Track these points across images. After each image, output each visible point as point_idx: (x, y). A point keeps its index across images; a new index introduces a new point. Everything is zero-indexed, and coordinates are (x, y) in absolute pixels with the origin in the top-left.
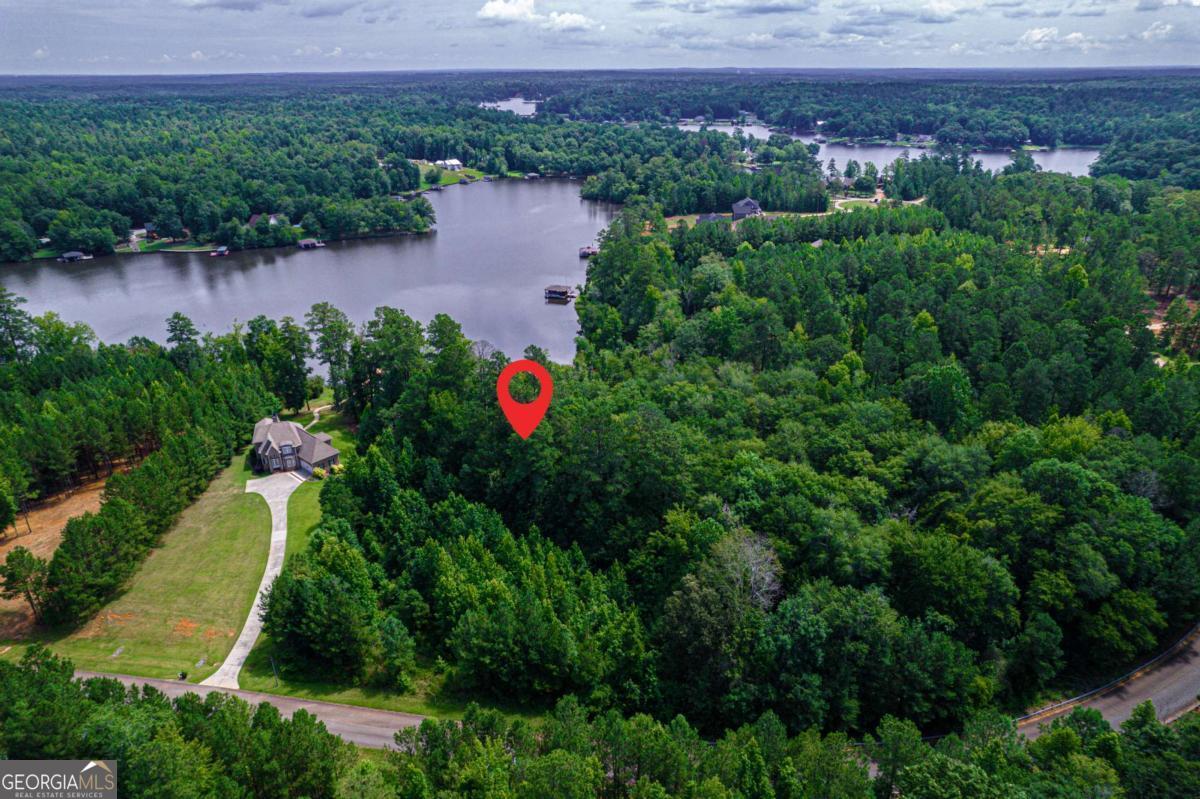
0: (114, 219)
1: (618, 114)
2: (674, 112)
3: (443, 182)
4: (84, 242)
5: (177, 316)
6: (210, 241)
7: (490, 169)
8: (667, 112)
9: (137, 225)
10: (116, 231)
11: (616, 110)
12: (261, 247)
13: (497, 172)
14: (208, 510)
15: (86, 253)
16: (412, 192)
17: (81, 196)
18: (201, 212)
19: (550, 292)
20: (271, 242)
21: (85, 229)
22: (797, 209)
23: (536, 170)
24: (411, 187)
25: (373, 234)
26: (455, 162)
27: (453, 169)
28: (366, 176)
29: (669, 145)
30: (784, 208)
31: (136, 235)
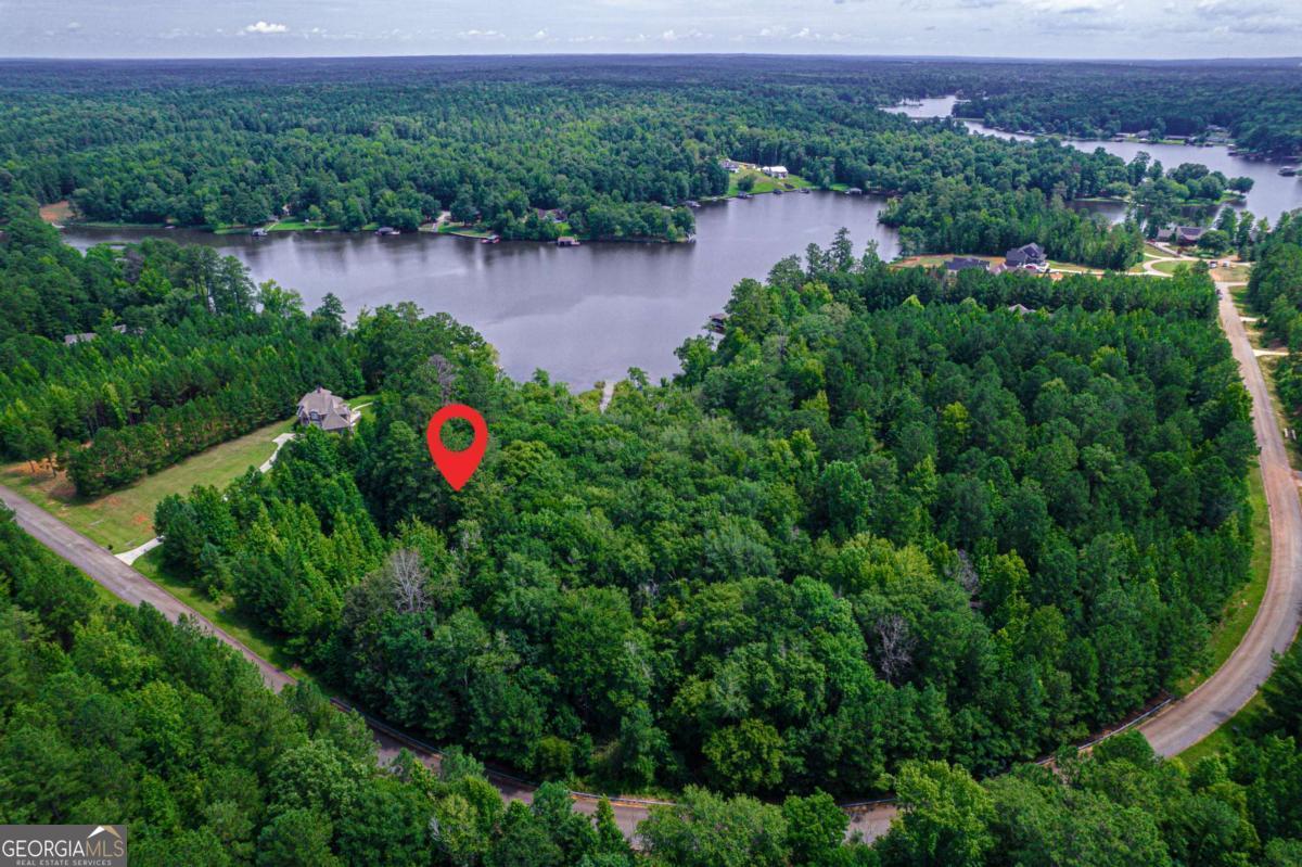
0: (426, 202)
1: (1037, 124)
2: (1112, 124)
3: (756, 189)
4: (396, 219)
5: (330, 296)
6: (489, 229)
7: (814, 179)
8: (1102, 123)
9: (445, 208)
10: (425, 212)
11: (1039, 119)
12: (527, 239)
13: (820, 184)
14: (238, 447)
15: (396, 228)
16: (715, 198)
17: (415, 180)
18: (486, 202)
19: (714, 320)
20: (536, 235)
21: (399, 209)
22: (1093, 264)
23: (860, 185)
24: (715, 192)
25: (629, 238)
26: (782, 169)
27: (777, 177)
28: (665, 179)
29: (1028, 170)
30: (1079, 261)
31: (444, 216)
